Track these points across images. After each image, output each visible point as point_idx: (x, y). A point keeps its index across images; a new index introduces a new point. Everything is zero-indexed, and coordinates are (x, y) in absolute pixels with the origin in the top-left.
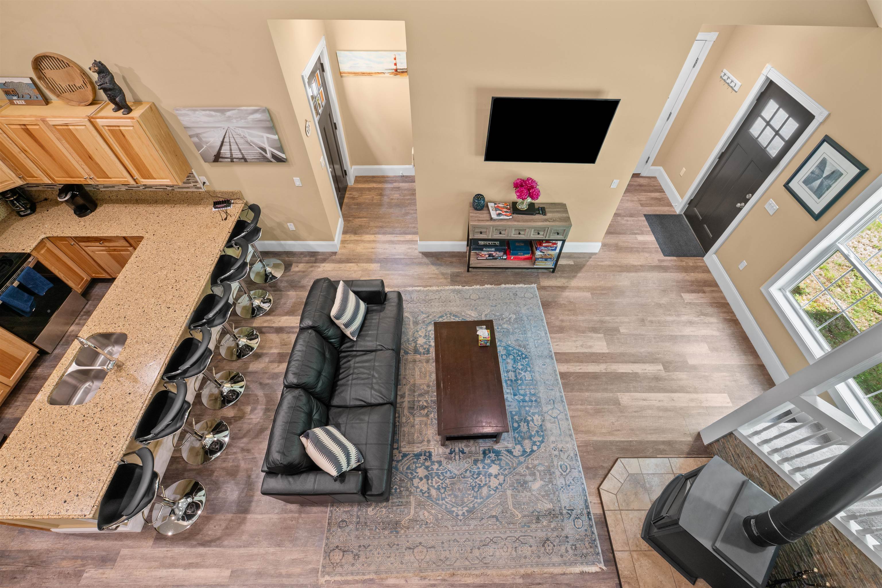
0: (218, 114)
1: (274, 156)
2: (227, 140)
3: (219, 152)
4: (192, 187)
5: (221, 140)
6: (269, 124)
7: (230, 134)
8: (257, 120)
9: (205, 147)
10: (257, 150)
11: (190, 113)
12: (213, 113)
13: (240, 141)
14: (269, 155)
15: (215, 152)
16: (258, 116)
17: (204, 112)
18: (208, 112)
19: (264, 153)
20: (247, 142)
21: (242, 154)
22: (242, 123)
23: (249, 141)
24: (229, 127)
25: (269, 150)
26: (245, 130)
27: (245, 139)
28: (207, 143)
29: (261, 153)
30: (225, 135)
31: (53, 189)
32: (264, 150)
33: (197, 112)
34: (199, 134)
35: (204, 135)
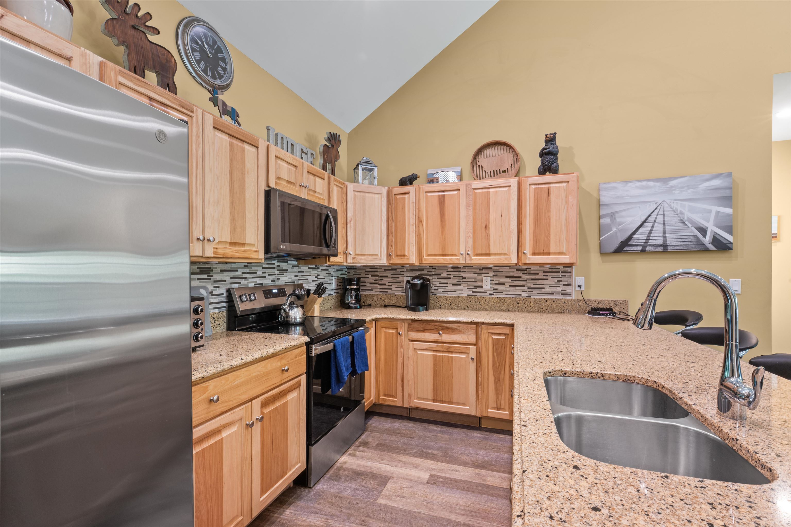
0: (658, 184)
1: (716, 241)
2: (652, 219)
3: (630, 237)
4: (558, 293)
5: (643, 219)
6: (727, 193)
7: (662, 209)
8: (713, 188)
9: (614, 229)
10: (692, 231)
11: (619, 185)
12: (651, 184)
13: (671, 218)
14: (707, 240)
15: (623, 238)
16: (716, 183)
17: (638, 184)
18: (644, 183)
19: (700, 236)
20: (682, 220)
21: (665, 238)
22: (688, 194)
23: (686, 218)
24: (664, 201)
25: (712, 230)
26: (687, 204)
27: (681, 216)
28: (619, 225)
29: (696, 237)
30: (652, 213)
31: (385, 294)
32: (703, 231)
33: (630, 184)
34: (617, 212)
35: (623, 214)
